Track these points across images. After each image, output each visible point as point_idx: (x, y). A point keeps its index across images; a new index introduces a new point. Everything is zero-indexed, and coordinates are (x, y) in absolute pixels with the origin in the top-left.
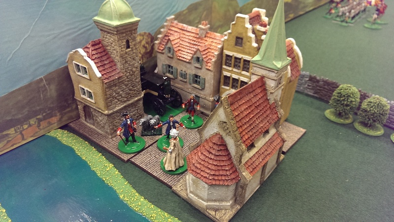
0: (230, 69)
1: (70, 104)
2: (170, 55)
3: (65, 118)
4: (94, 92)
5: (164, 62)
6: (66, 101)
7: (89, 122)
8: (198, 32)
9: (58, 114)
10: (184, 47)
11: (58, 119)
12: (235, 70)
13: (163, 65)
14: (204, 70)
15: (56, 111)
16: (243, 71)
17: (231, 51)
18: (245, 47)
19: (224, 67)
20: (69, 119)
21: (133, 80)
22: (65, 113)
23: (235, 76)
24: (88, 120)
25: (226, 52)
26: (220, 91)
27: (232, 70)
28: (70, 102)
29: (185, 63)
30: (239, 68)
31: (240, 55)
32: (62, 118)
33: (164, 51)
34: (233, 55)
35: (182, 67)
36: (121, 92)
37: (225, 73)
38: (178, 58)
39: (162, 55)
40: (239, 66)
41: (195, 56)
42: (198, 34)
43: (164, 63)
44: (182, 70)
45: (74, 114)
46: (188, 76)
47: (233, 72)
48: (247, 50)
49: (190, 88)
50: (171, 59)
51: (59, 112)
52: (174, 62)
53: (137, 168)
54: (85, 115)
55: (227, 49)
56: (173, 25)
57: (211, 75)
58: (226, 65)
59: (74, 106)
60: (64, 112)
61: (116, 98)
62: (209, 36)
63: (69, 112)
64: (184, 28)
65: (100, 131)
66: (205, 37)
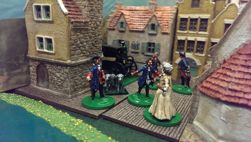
0: (186, 32)
1: (21, 64)
2: (122, 29)
3: (13, 81)
4: (55, 38)
5: (116, 38)
6: (17, 59)
7: (41, 86)
8: (147, 9)
9: (6, 74)
10: (136, 21)
11: (5, 80)
12: (190, 32)
13: (114, 41)
14: (159, 35)
15: (4, 70)
16: (200, 31)
17: (186, 14)
18: (202, 6)
19: (178, 31)
20: (17, 83)
21: (97, 35)
22: (14, 75)
23: (190, 38)
24: (40, 84)
25: (181, 16)
26: (174, 57)
27: (188, 33)
28: (21, 62)
29: (138, 34)
30: (195, 30)
31: (197, 15)
32: (9, 79)
33: (115, 27)
34: (189, 17)
35: (134, 38)
36: (85, 43)
37: (180, 38)
38: (131, 29)
39: (113, 32)
40: (195, 28)
41: (150, 23)
42: (147, 10)
43: (114, 39)
44: (134, 42)
45: (23, 78)
46: (140, 47)
47: (188, 35)
48: (205, 9)
49: (142, 58)
50: (123, 34)
51: (7, 71)
52: (126, 35)
53: (114, 124)
54: (37, 78)
55: (182, 13)
56: (122, 8)
57: (167, 38)
58: (180, 30)
59: (25, 69)
60: (12, 72)
61: (80, 47)
62: (158, 10)
63: (19, 74)
64: (133, 8)
65: (56, 93)
66: (155, 11)
